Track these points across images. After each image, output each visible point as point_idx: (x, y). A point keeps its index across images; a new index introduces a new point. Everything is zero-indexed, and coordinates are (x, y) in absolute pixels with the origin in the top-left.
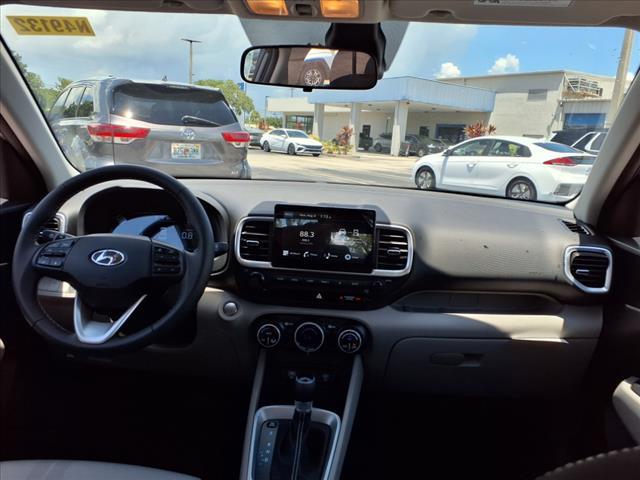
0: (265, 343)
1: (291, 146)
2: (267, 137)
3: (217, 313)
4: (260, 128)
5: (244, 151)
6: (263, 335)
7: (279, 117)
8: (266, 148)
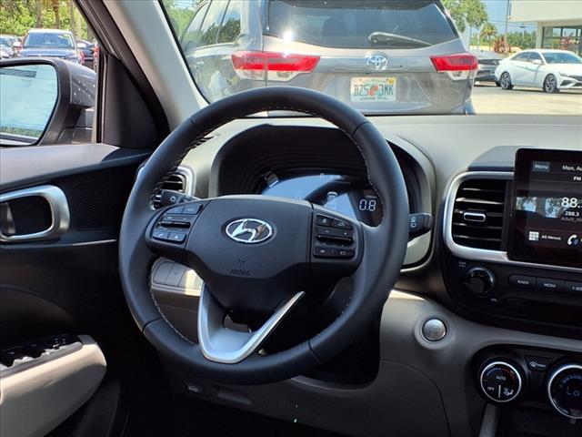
0: (494, 394)
1: (550, 78)
2: (508, 64)
3: (413, 336)
4: (497, 50)
5: (467, 86)
6: (490, 380)
7: (530, 32)
8: (506, 84)
